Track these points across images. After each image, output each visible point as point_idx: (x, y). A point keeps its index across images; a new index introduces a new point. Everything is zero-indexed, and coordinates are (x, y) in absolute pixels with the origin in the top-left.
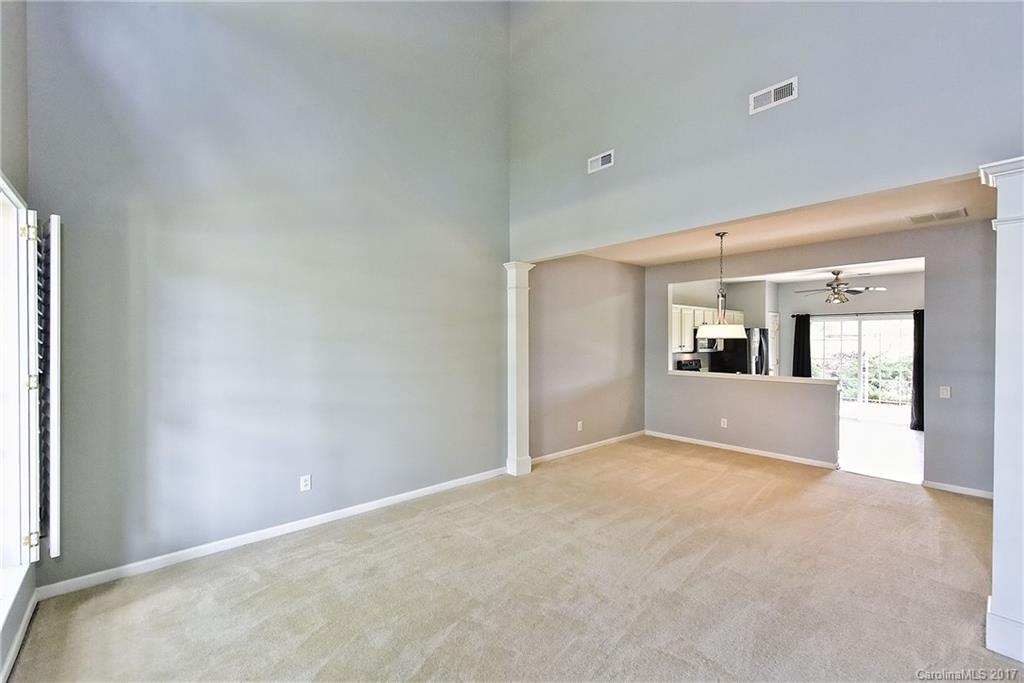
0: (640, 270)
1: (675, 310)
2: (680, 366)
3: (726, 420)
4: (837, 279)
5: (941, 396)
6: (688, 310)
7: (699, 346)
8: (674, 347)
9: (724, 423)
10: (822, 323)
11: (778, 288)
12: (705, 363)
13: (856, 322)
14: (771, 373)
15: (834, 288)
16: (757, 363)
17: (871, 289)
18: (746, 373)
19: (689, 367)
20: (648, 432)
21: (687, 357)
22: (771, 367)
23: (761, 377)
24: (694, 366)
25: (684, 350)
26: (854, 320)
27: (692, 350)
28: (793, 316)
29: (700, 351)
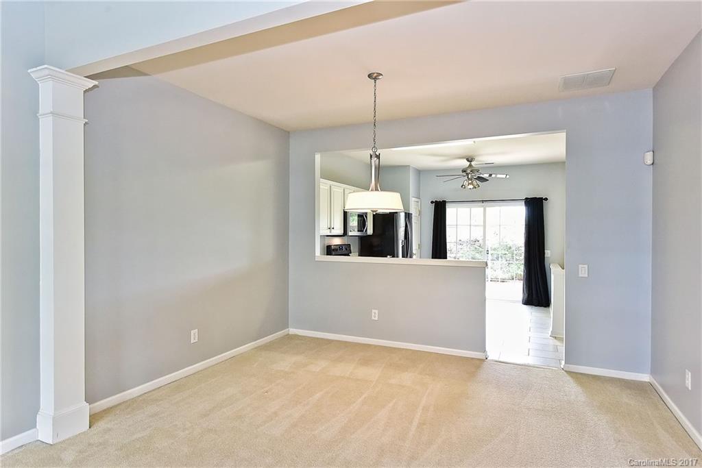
0: (283, 134)
1: (324, 186)
2: (330, 251)
3: (377, 311)
4: (470, 165)
5: (580, 275)
6: (338, 188)
7: (349, 229)
8: (322, 229)
9: (375, 315)
10: (455, 209)
11: (419, 174)
12: (355, 248)
13: (482, 209)
14: (414, 257)
15: (467, 174)
16: (403, 247)
17: (493, 176)
18: (393, 257)
19: (340, 252)
20: (292, 331)
21: (337, 242)
22: (414, 252)
23: (407, 261)
24: (344, 250)
25: (334, 232)
26: (479, 207)
27: (341, 232)
28: (432, 202)
29: (350, 234)
